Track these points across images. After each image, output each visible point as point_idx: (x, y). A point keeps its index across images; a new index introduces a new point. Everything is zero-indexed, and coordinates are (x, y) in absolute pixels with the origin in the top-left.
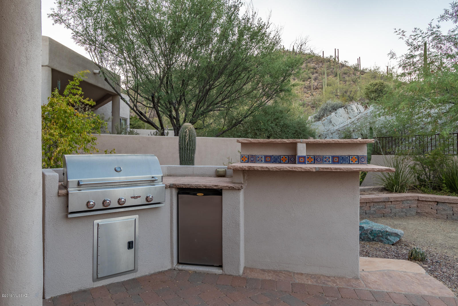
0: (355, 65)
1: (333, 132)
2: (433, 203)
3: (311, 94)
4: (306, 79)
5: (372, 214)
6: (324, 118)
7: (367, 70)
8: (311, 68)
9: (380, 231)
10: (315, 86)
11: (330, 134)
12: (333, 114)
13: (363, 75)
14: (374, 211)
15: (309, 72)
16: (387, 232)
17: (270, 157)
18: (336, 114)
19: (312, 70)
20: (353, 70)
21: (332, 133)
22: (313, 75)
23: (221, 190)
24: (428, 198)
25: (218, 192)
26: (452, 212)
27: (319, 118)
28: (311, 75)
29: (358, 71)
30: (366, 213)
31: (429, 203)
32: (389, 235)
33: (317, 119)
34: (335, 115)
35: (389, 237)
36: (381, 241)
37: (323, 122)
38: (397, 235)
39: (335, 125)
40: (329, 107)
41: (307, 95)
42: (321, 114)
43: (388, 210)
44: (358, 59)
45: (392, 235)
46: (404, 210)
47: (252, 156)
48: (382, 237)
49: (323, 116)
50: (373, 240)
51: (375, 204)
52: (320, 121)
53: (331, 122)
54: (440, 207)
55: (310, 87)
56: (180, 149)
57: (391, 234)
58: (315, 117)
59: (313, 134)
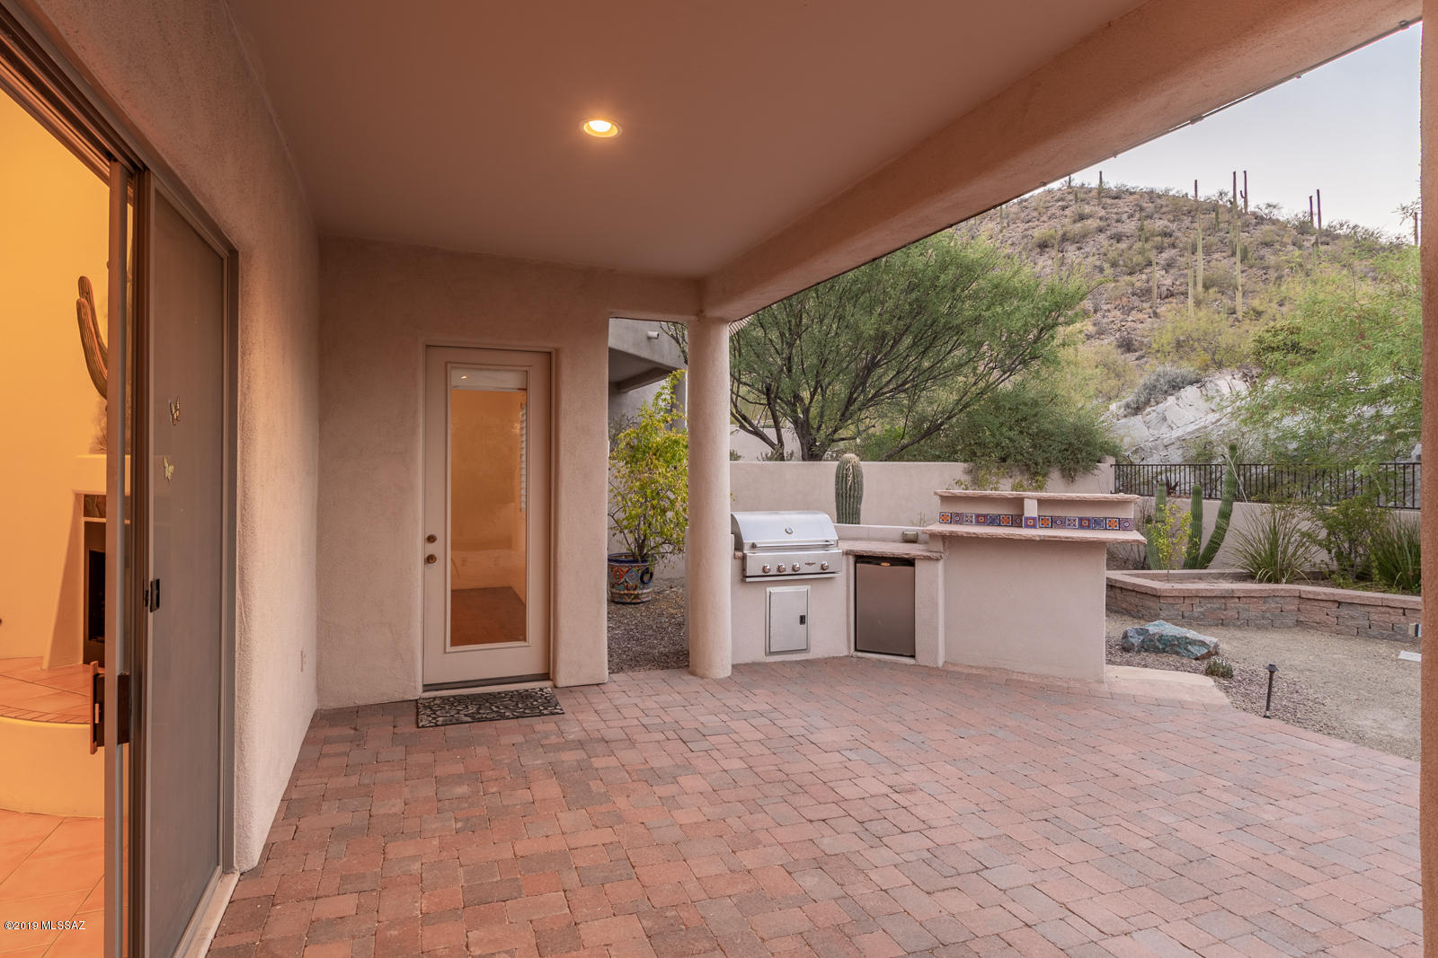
0: (1300, 215)
1: (1169, 443)
2: (1329, 604)
3: (1150, 311)
4: (1137, 268)
5: (1196, 619)
6: (1148, 409)
7: (1345, 227)
8: (1155, 233)
9: (1175, 636)
10: (1164, 288)
11: (1161, 448)
12: (1171, 399)
13: (1328, 244)
14: (1201, 612)
15: (1147, 246)
16: (1187, 638)
17: (985, 516)
18: (1178, 399)
19: (1159, 238)
20: (1295, 232)
21: (1166, 446)
22: (1160, 253)
23: (914, 559)
24: (1319, 594)
25: (909, 562)
26: (1367, 623)
27: (1136, 409)
28: (1152, 255)
29: (1312, 235)
30: (1185, 618)
31: (1321, 604)
32: (1190, 643)
33: (1130, 410)
34: (1176, 401)
35: (1189, 647)
36: (1177, 653)
37: (1145, 419)
38: (1203, 644)
39: (1175, 427)
40: (1162, 381)
41: (1140, 316)
42: (1143, 399)
43: (1232, 613)
44: (1311, 197)
45: (1195, 644)
46: (1268, 615)
47: (957, 515)
48: (1179, 646)
49: (1147, 403)
50: (1164, 651)
51: (1203, 601)
52: (1139, 417)
53: (1165, 419)
54: (1344, 611)
55: (1149, 291)
56: (837, 495)
57: (1193, 642)
58: (1128, 406)
59: (1113, 451)
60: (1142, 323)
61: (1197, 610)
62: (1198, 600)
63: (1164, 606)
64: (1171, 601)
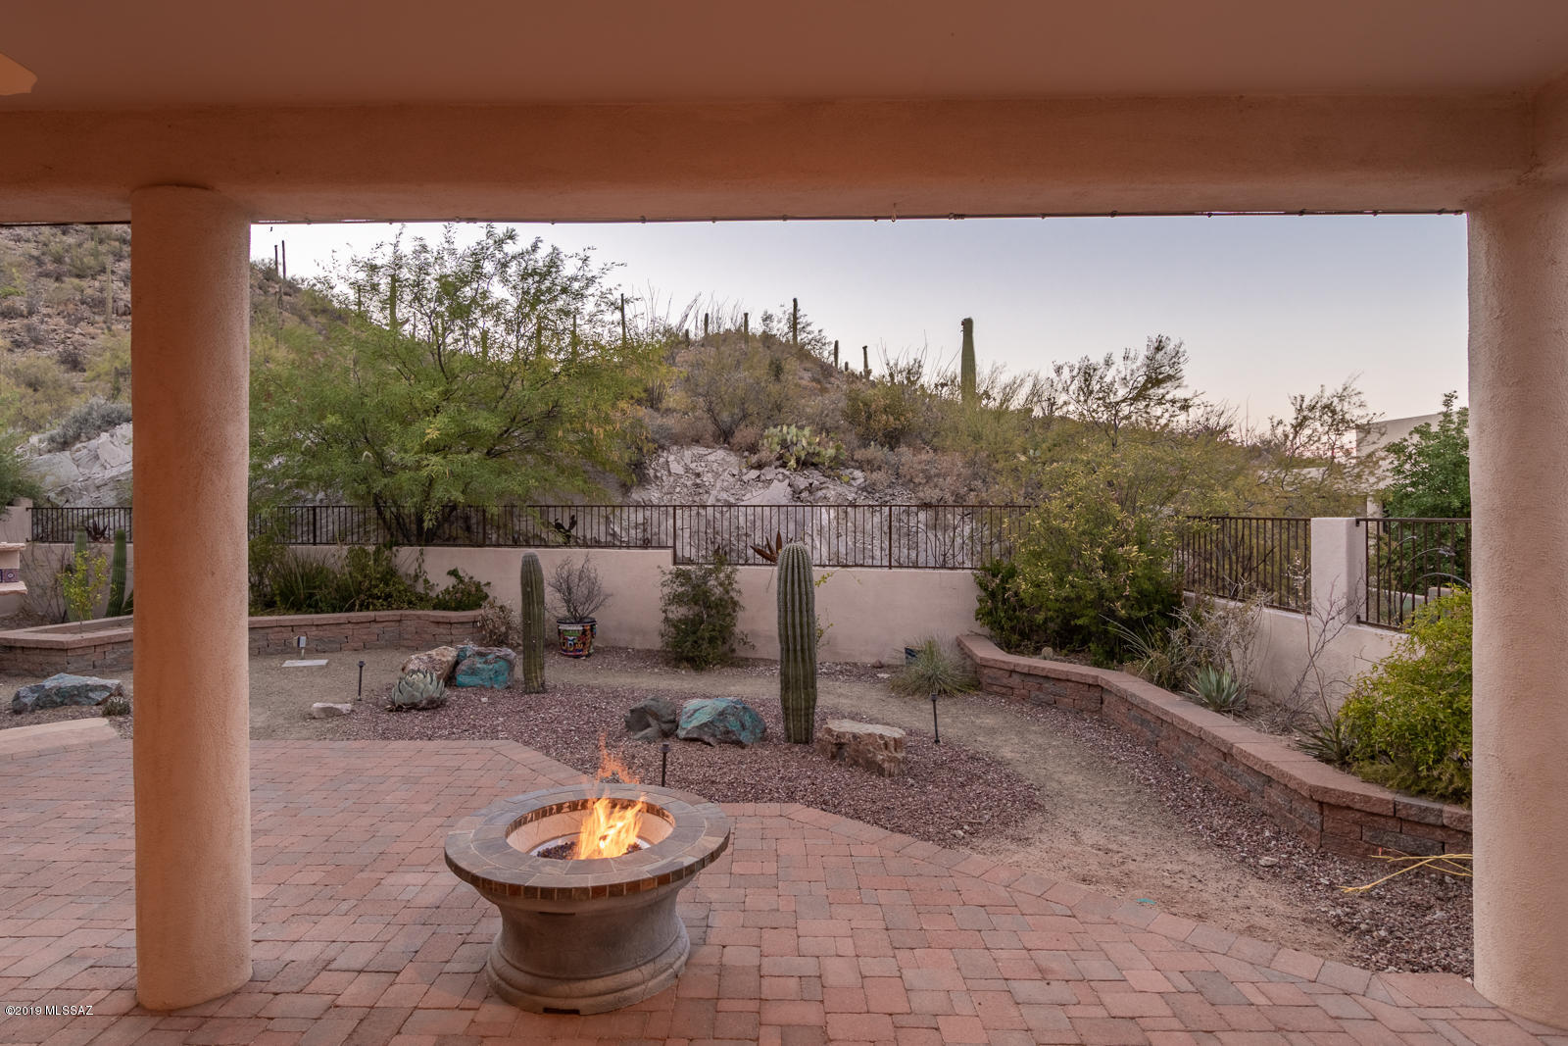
0: (267, 261)
1: (101, 483)
3: (104, 326)
4: (89, 272)
6: (78, 445)
7: (306, 283)
8: (113, 236)
9: (74, 686)
10: (122, 303)
11: (92, 489)
12: (105, 436)
13: (290, 295)
14: (115, 659)
15: (103, 248)
16: (87, 685)
18: (112, 436)
19: (117, 244)
20: (260, 275)
21: (98, 487)
22: (119, 261)
26: (265, 643)
27: (64, 444)
28: (109, 260)
29: (277, 283)
30: (94, 667)
32: (91, 690)
33: (55, 445)
34: (110, 439)
35: (91, 694)
36: (77, 703)
37: (74, 456)
38: (105, 688)
39: (108, 467)
40: (95, 415)
41: (91, 330)
42: (71, 433)
44: (276, 246)
45: (96, 690)
48: (79, 695)
49: (77, 438)
50: (62, 704)
51: (116, 647)
52: (67, 453)
53: (97, 457)
55: (102, 302)
57: (94, 688)
58: (52, 439)
59: (31, 492)
60: (93, 338)
61: (110, 657)
62: (110, 647)
63: (73, 659)
64: (79, 652)
